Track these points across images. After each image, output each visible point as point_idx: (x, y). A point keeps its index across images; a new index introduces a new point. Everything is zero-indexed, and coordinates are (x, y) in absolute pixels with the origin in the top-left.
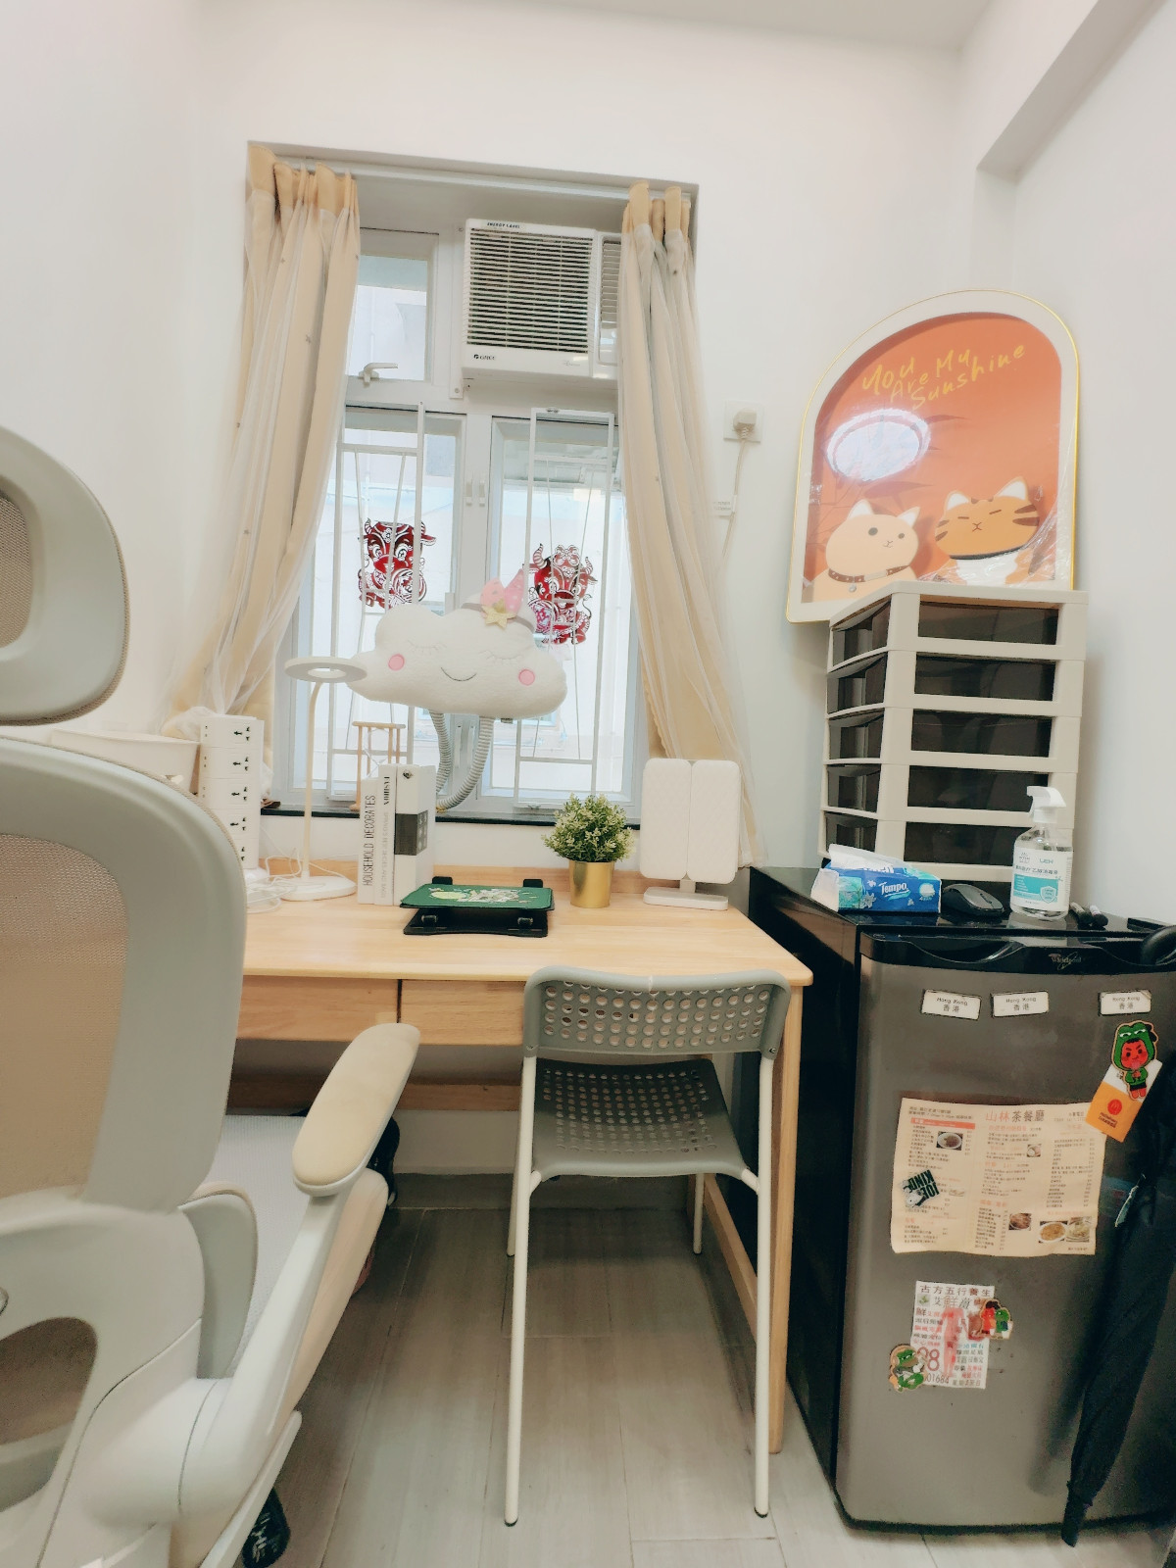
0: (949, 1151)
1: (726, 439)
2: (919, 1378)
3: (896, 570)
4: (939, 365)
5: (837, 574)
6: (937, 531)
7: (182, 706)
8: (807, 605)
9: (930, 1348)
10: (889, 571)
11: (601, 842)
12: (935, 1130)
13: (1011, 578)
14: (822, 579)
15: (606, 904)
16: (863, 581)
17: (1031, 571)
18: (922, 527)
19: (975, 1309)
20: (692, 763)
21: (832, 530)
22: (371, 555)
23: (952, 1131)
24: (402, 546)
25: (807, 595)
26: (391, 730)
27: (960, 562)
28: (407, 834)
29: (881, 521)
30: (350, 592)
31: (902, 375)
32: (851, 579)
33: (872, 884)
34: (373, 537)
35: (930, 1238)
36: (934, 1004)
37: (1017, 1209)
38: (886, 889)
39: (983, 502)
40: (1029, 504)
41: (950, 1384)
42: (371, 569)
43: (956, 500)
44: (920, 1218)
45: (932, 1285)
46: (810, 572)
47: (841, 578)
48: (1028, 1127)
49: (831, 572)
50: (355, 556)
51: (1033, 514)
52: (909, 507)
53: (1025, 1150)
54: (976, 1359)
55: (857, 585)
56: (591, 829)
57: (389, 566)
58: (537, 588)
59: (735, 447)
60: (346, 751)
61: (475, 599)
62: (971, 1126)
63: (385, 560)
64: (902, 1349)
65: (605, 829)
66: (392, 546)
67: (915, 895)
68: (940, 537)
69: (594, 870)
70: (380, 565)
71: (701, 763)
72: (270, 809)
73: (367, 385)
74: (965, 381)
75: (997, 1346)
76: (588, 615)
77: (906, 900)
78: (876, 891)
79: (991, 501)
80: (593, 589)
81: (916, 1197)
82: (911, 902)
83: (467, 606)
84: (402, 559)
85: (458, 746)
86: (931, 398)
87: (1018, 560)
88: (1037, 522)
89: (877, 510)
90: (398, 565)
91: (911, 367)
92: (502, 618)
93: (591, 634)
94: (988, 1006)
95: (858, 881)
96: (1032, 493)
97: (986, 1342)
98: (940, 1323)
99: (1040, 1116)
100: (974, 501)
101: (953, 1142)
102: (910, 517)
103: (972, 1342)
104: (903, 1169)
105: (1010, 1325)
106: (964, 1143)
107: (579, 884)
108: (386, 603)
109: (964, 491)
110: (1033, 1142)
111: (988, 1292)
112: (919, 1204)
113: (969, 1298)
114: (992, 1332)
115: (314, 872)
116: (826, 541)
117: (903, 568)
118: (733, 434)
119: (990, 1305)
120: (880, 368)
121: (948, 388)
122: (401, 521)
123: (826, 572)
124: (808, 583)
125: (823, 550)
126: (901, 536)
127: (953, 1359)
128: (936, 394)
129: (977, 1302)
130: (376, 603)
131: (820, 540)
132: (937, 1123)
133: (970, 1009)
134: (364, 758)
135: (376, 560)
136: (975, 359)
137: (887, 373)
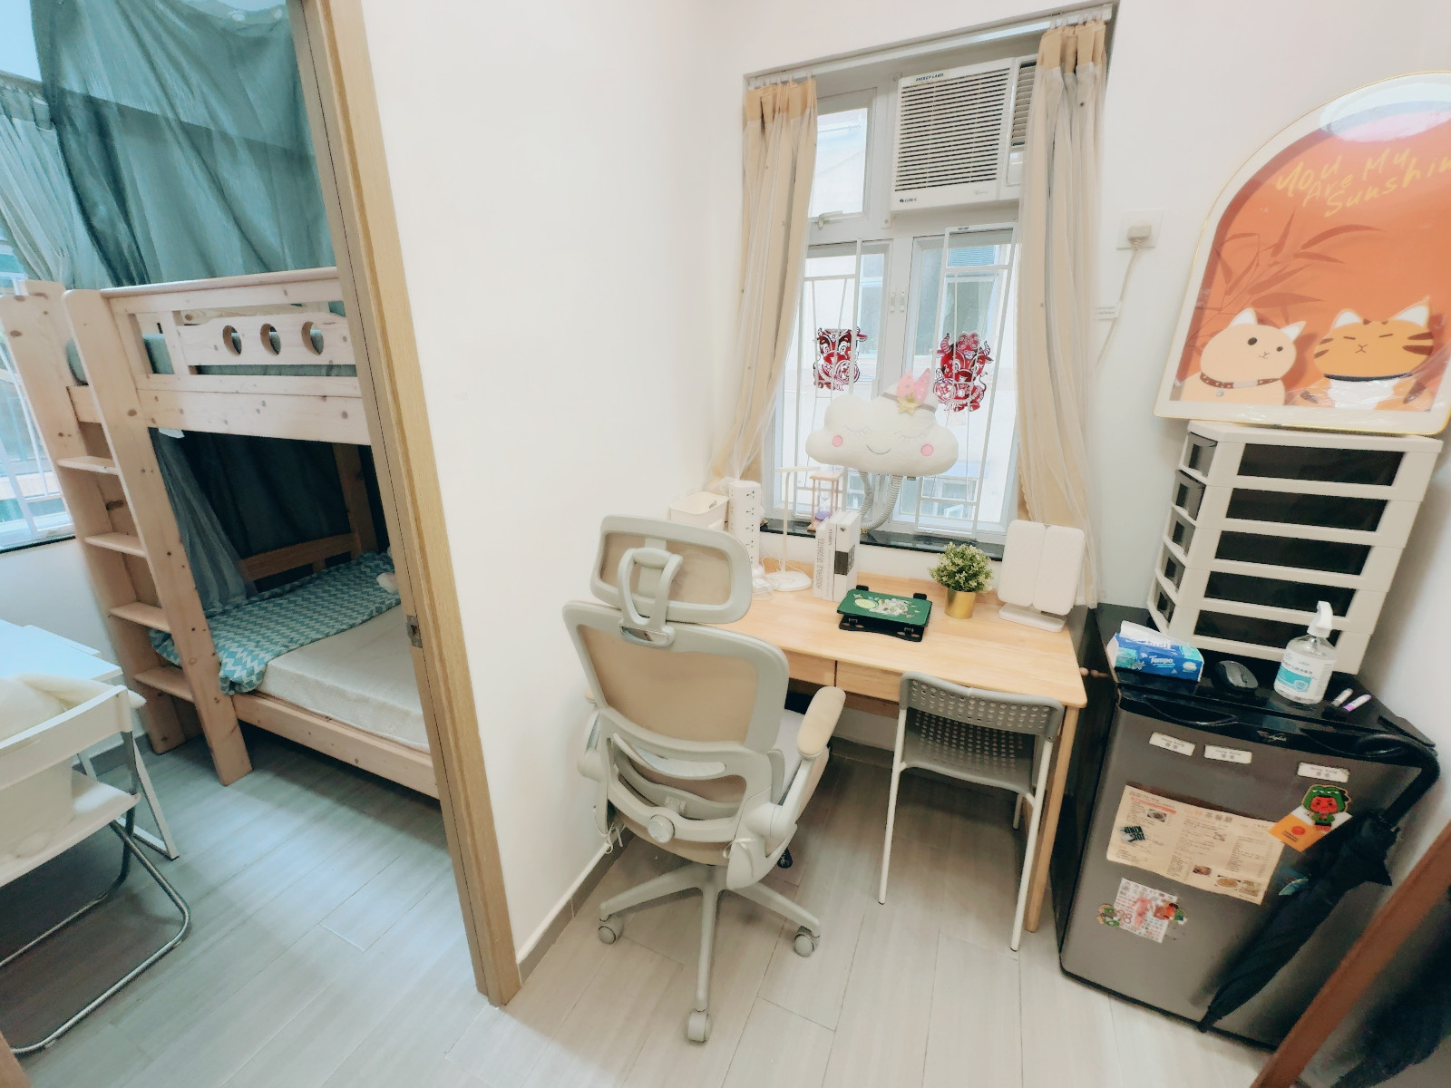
0: (1157, 821)
1: (1119, 249)
2: (1116, 923)
3: (1266, 382)
4: (1369, 165)
5: (1208, 378)
6: (1318, 348)
7: (718, 473)
8: (1175, 403)
9: (1126, 912)
10: (1259, 381)
11: (967, 580)
12: (1147, 808)
13: (1384, 406)
14: (1193, 380)
15: (969, 615)
16: (1232, 387)
17: (1406, 401)
18: (1303, 343)
19: (1161, 904)
20: (1047, 527)
21: (1213, 335)
22: (822, 352)
23: (1160, 811)
24: (844, 343)
25: (1176, 394)
26: (833, 482)
27: (1333, 381)
28: (842, 563)
29: (1264, 332)
30: (809, 378)
31: (1324, 176)
32: (1220, 385)
33: (1144, 655)
34: (823, 339)
35: (1134, 859)
36: (1158, 740)
37: (1202, 864)
38: (1154, 660)
39: (1375, 324)
40: (1426, 330)
41: (1137, 933)
42: (822, 362)
43: (1347, 318)
44: (1130, 848)
45: (1132, 884)
46: (1183, 372)
47: (1212, 383)
48: (1217, 824)
49: (1202, 376)
50: (811, 353)
51: (1428, 343)
52: (1295, 320)
53: (1213, 835)
54: (1157, 928)
55: (1225, 390)
56: (960, 571)
57: (834, 359)
58: (943, 369)
59: (1129, 254)
60: (805, 488)
61: (892, 390)
62: (1174, 812)
63: (832, 355)
64: (1108, 907)
65: (971, 572)
66: (837, 343)
67: (1179, 668)
68: (1318, 355)
69: (960, 595)
70: (828, 359)
71: (1054, 528)
72: (764, 528)
73: (820, 228)
74: (1394, 187)
75: (1173, 927)
76: (983, 388)
77: (1171, 669)
78: (1147, 661)
79: (1385, 323)
80: (988, 367)
81: (1128, 837)
82: (1174, 671)
83: (886, 396)
84: (843, 353)
85: (877, 488)
86: (1349, 204)
87: (1396, 388)
88: (1428, 351)
89: (1262, 320)
90: (841, 358)
91: (1335, 167)
92: (913, 405)
93: (984, 403)
94: (1200, 751)
95: (1133, 653)
96: (1434, 320)
97: (1166, 922)
98: (1135, 902)
99: (1228, 820)
100: (1366, 322)
101: (1158, 816)
102: (1293, 331)
103: (1155, 919)
104: (1122, 820)
105: (1185, 919)
106: (1167, 819)
107: (951, 600)
108: (832, 385)
109: (1358, 311)
110: (1221, 832)
111: (1174, 899)
112: (1131, 841)
113: (1157, 898)
114: (1171, 918)
115: (788, 569)
116: (1204, 345)
117: (1274, 380)
118: (1128, 244)
119: (1172, 905)
120: (1299, 169)
121: (1372, 193)
122: (842, 328)
123: (1198, 374)
124: (1178, 384)
125: (1200, 353)
126: (1280, 349)
127: (1141, 922)
128: (1356, 200)
129: (1164, 901)
130: (825, 386)
131: (1198, 343)
132: (1148, 804)
133: (1187, 749)
134: (816, 493)
135: (825, 355)
136: (1414, 160)
137: (1308, 172)
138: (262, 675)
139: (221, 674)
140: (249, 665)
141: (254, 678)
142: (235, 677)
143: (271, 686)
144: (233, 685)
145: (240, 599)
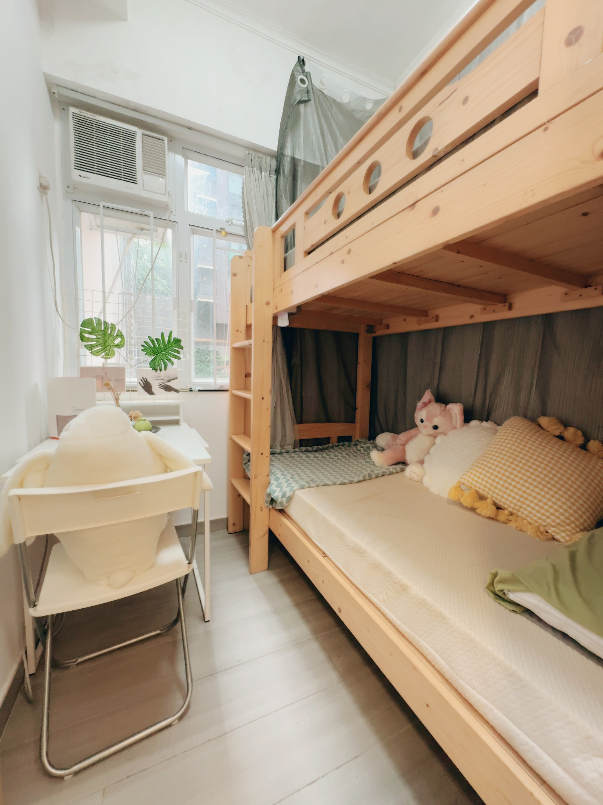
138: (290, 499)
139: (268, 491)
140: (284, 489)
141: (284, 500)
142: (274, 496)
143: (292, 511)
144: (272, 501)
145: (290, 448)
